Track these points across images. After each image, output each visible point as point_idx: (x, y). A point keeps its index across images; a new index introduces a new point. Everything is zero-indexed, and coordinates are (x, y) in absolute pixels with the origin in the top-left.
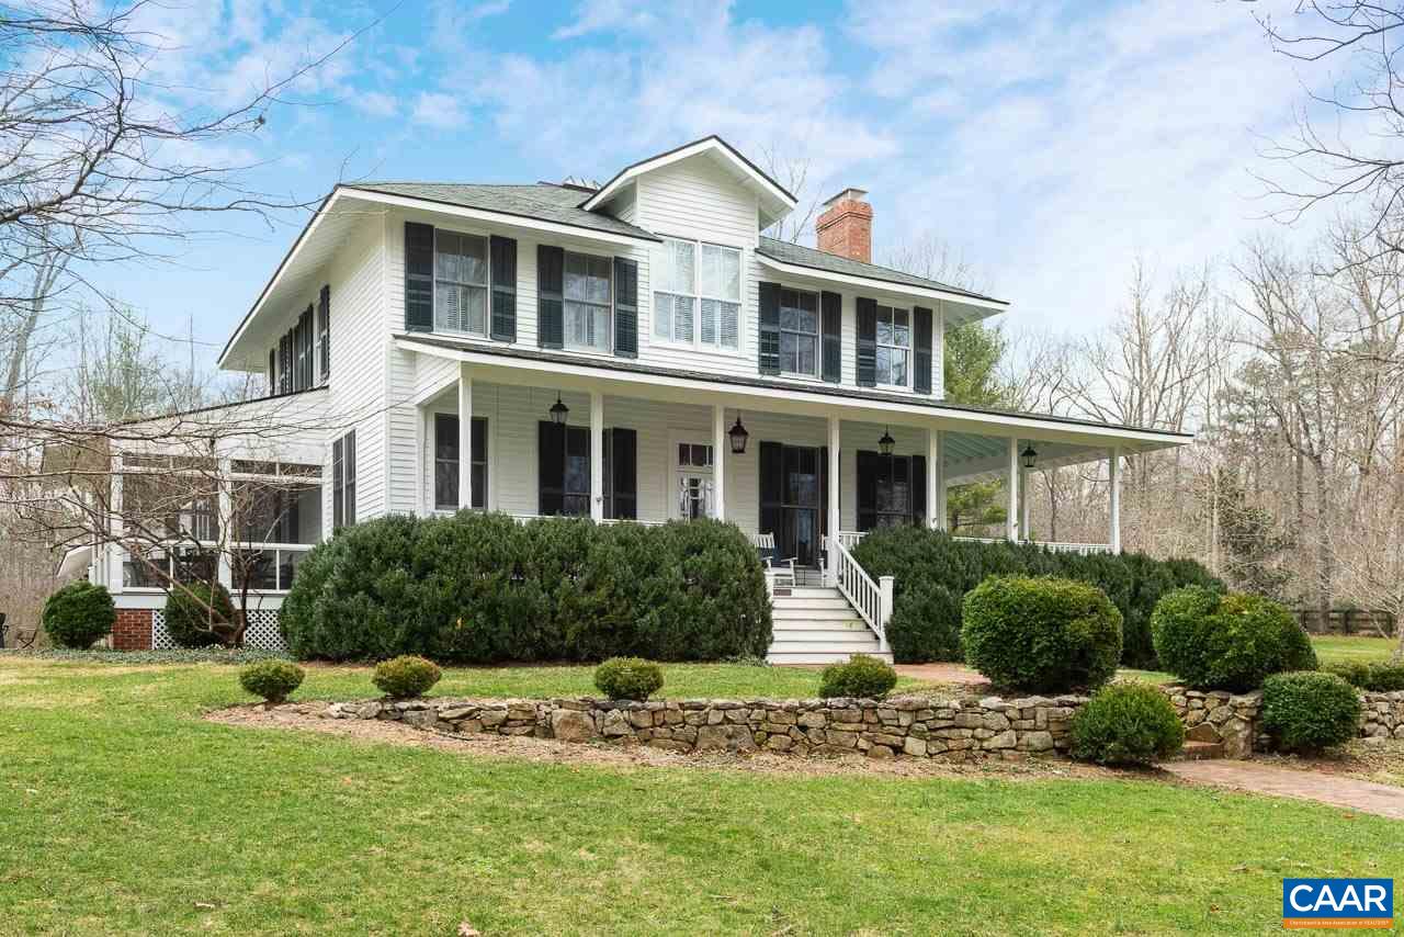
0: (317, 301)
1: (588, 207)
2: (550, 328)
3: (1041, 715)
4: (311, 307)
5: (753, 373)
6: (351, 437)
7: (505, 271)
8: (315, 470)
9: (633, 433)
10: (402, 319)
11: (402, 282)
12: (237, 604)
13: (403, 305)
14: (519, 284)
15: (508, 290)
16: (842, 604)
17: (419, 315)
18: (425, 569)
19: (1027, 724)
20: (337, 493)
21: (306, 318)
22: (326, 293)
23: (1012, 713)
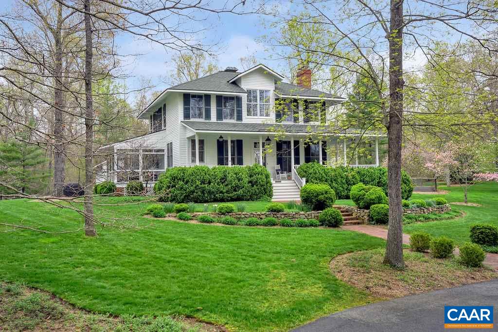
0: (163, 106)
1: (230, 82)
2: (220, 116)
3: (313, 215)
4: (161, 108)
5: (274, 122)
6: (171, 143)
7: (208, 103)
8: (163, 151)
9: (242, 141)
10: (183, 117)
11: (183, 108)
12: (144, 185)
13: (183, 113)
14: (211, 106)
15: (209, 107)
16: (294, 184)
17: (187, 116)
18: (187, 182)
19: (309, 217)
20: (168, 157)
21: (160, 110)
22: (165, 105)
23: (307, 215)
